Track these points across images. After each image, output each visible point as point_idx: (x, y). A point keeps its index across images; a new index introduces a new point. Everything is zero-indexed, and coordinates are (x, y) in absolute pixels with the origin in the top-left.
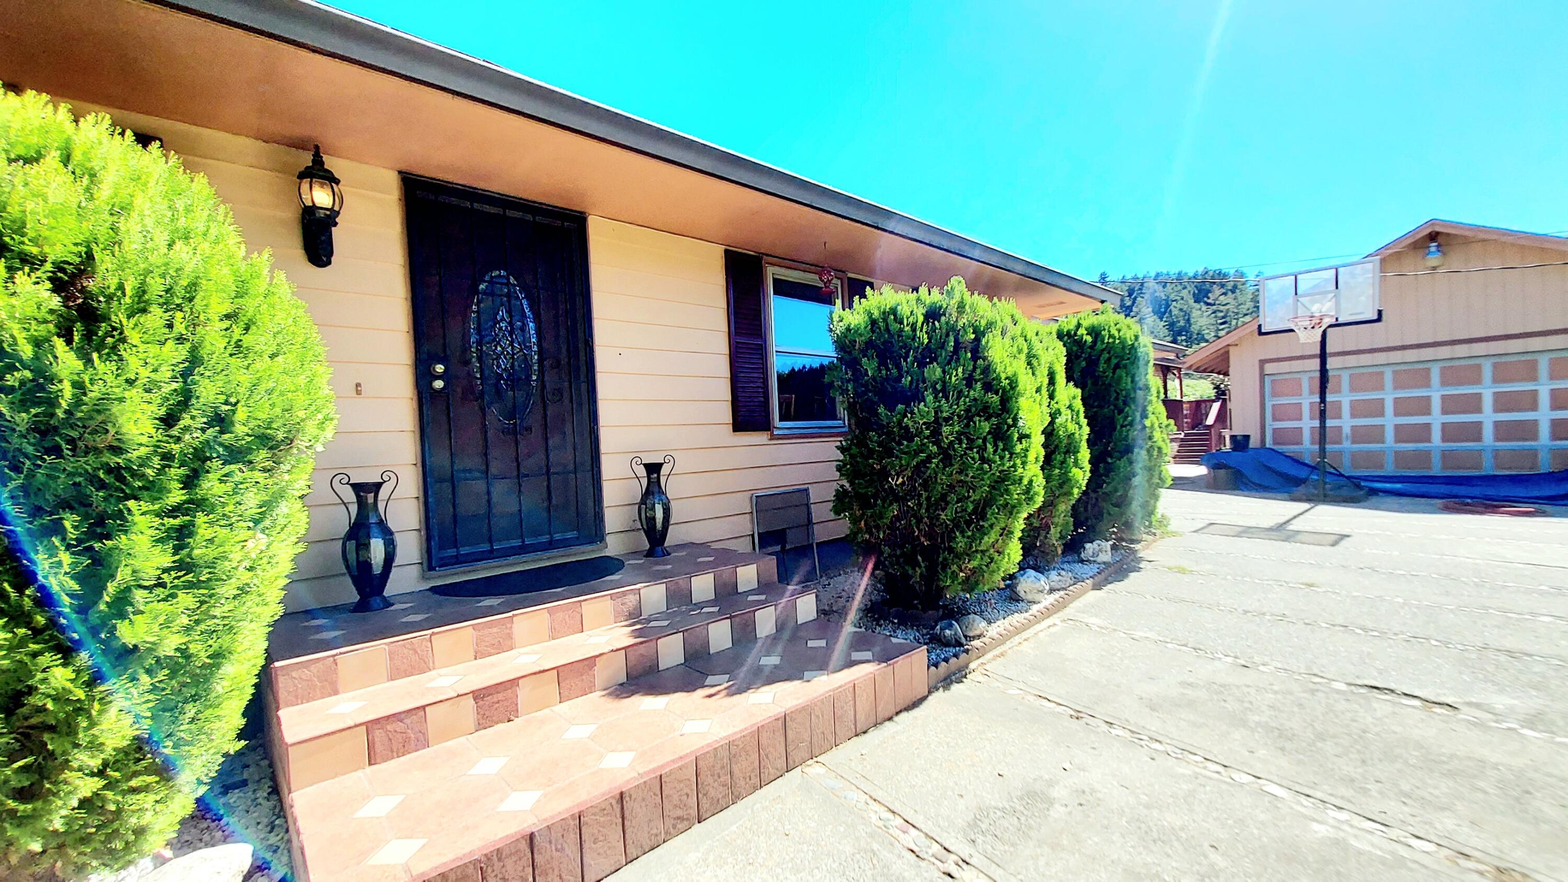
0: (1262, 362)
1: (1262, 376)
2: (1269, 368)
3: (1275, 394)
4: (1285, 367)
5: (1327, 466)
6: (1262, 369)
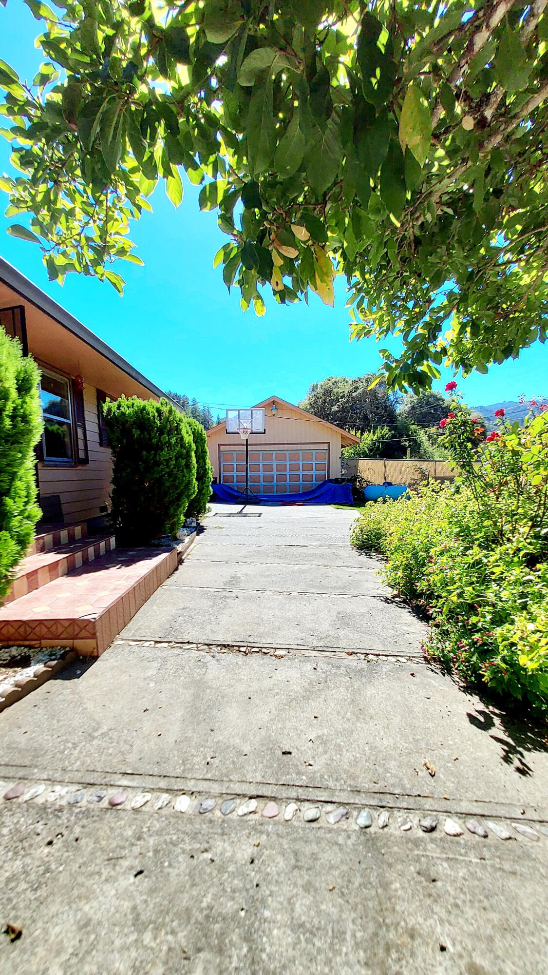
0: (220, 445)
1: (219, 451)
2: (223, 448)
3: (225, 460)
4: (230, 448)
5: (248, 491)
6: (219, 448)
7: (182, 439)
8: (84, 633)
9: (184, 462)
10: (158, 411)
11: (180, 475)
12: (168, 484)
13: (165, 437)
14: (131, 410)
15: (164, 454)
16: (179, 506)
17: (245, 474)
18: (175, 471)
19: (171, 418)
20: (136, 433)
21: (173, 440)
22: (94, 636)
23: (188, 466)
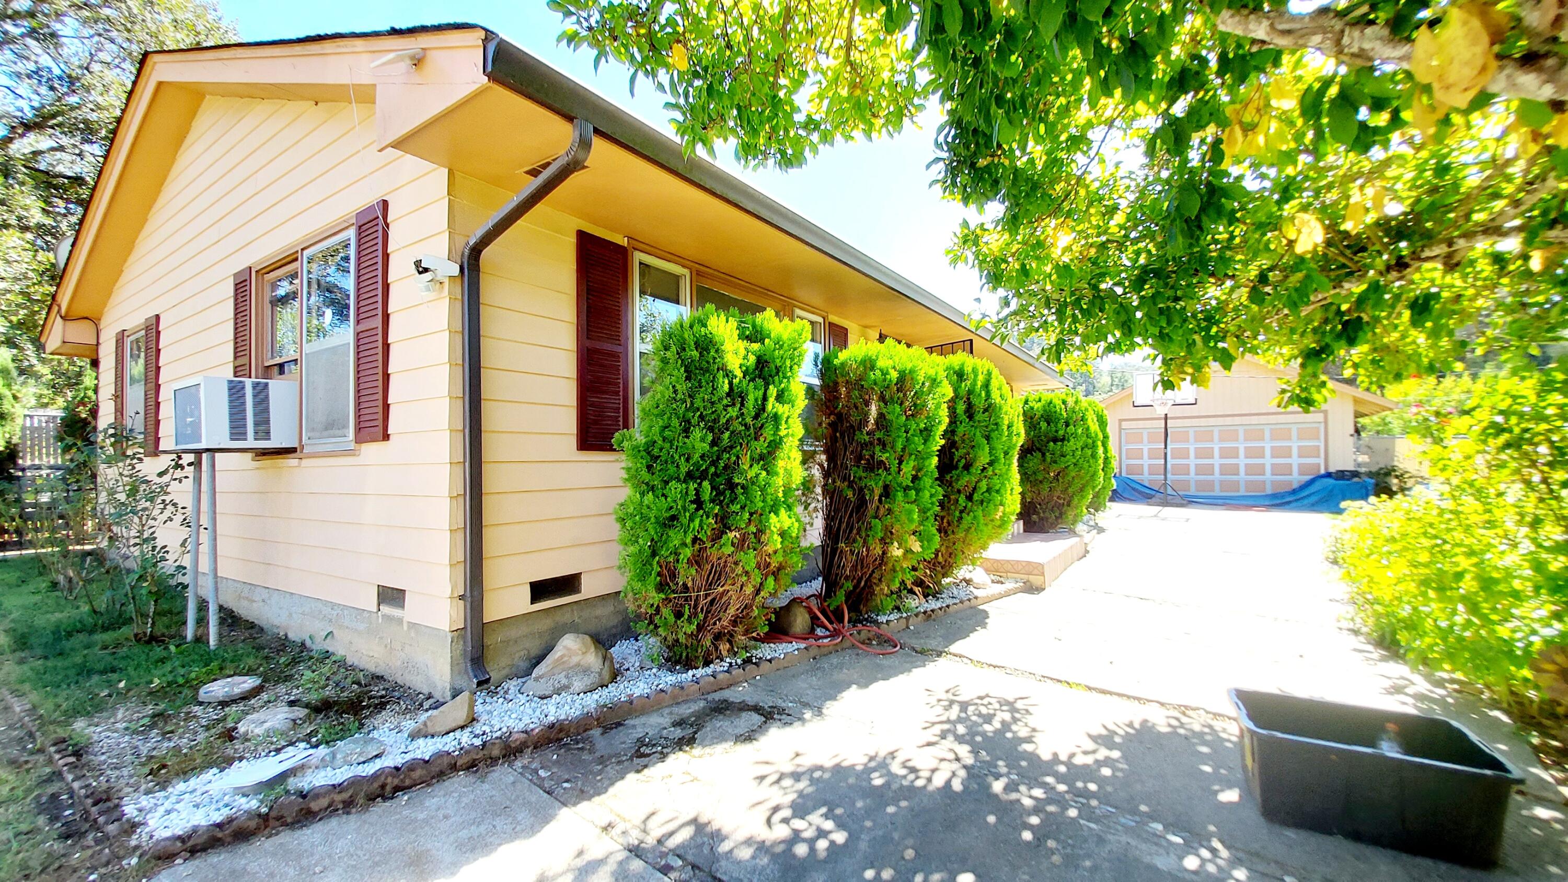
0: (1121, 421)
1: (1120, 429)
2: (1125, 425)
3: (1127, 443)
4: (1133, 424)
5: (1169, 488)
6: (1120, 425)
7: (1088, 429)
8: (1036, 572)
9: (1089, 452)
10: (1064, 402)
11: (1086, 465)
12: (1073, 474)
13: (1071, 429)
14: (1039, 404)
15: (1071, 445)
16: (1083, 497)
17: (1162, 462)
18: (1081, 461)
19: (1077, 408)
20: (1044, 425)
21: (1080, 431)
22: (1043, 574)
23: (1094, 456)
